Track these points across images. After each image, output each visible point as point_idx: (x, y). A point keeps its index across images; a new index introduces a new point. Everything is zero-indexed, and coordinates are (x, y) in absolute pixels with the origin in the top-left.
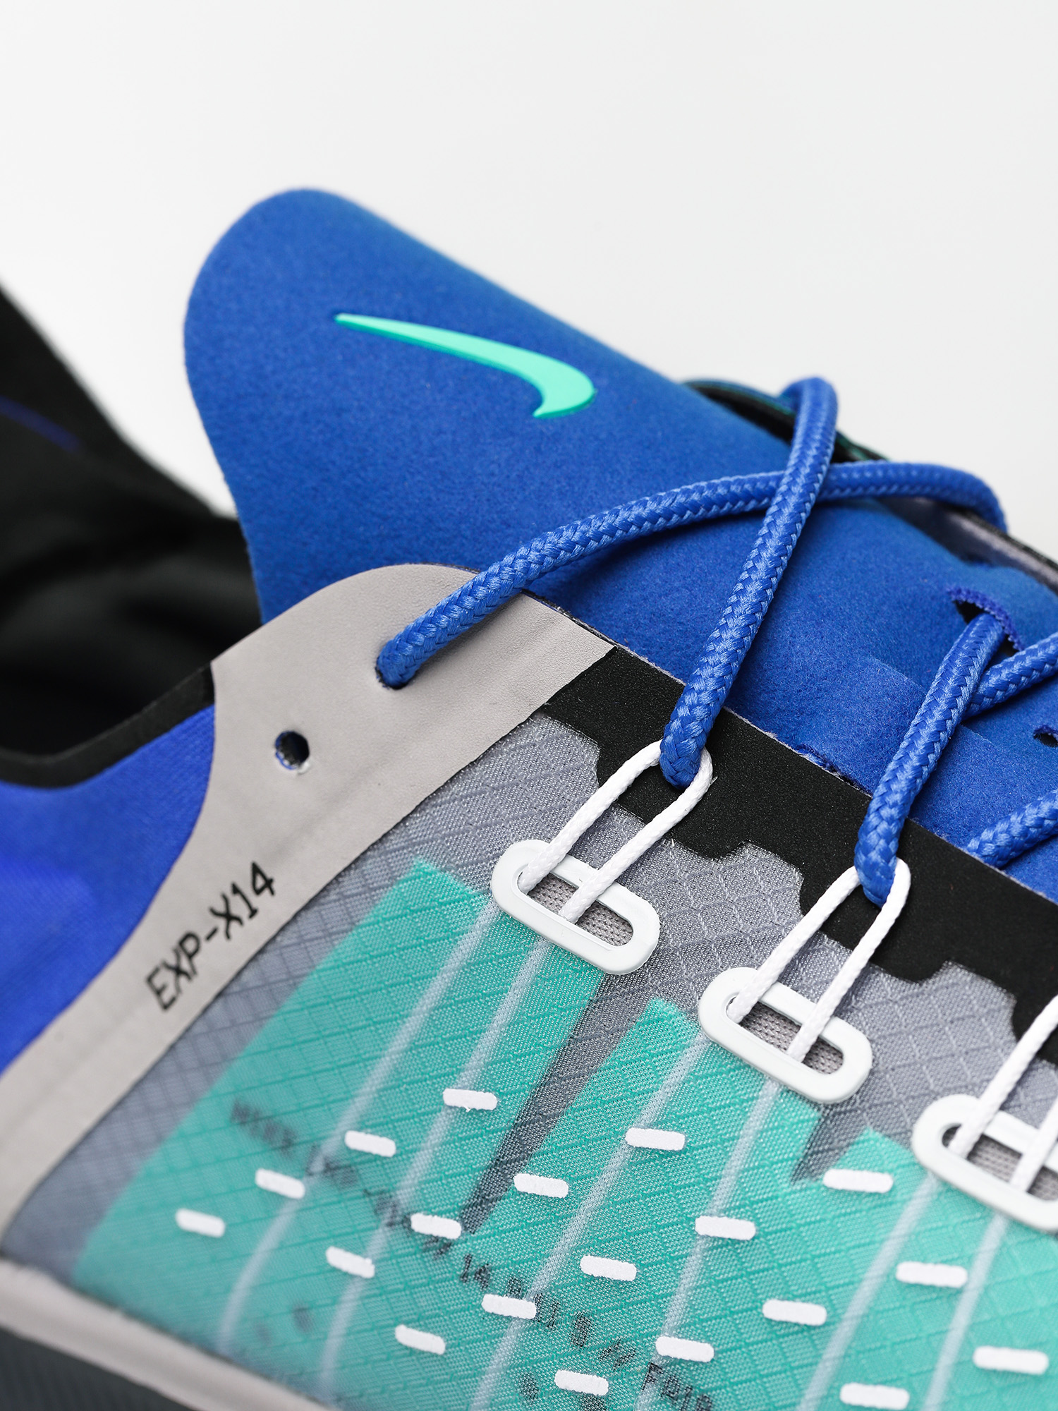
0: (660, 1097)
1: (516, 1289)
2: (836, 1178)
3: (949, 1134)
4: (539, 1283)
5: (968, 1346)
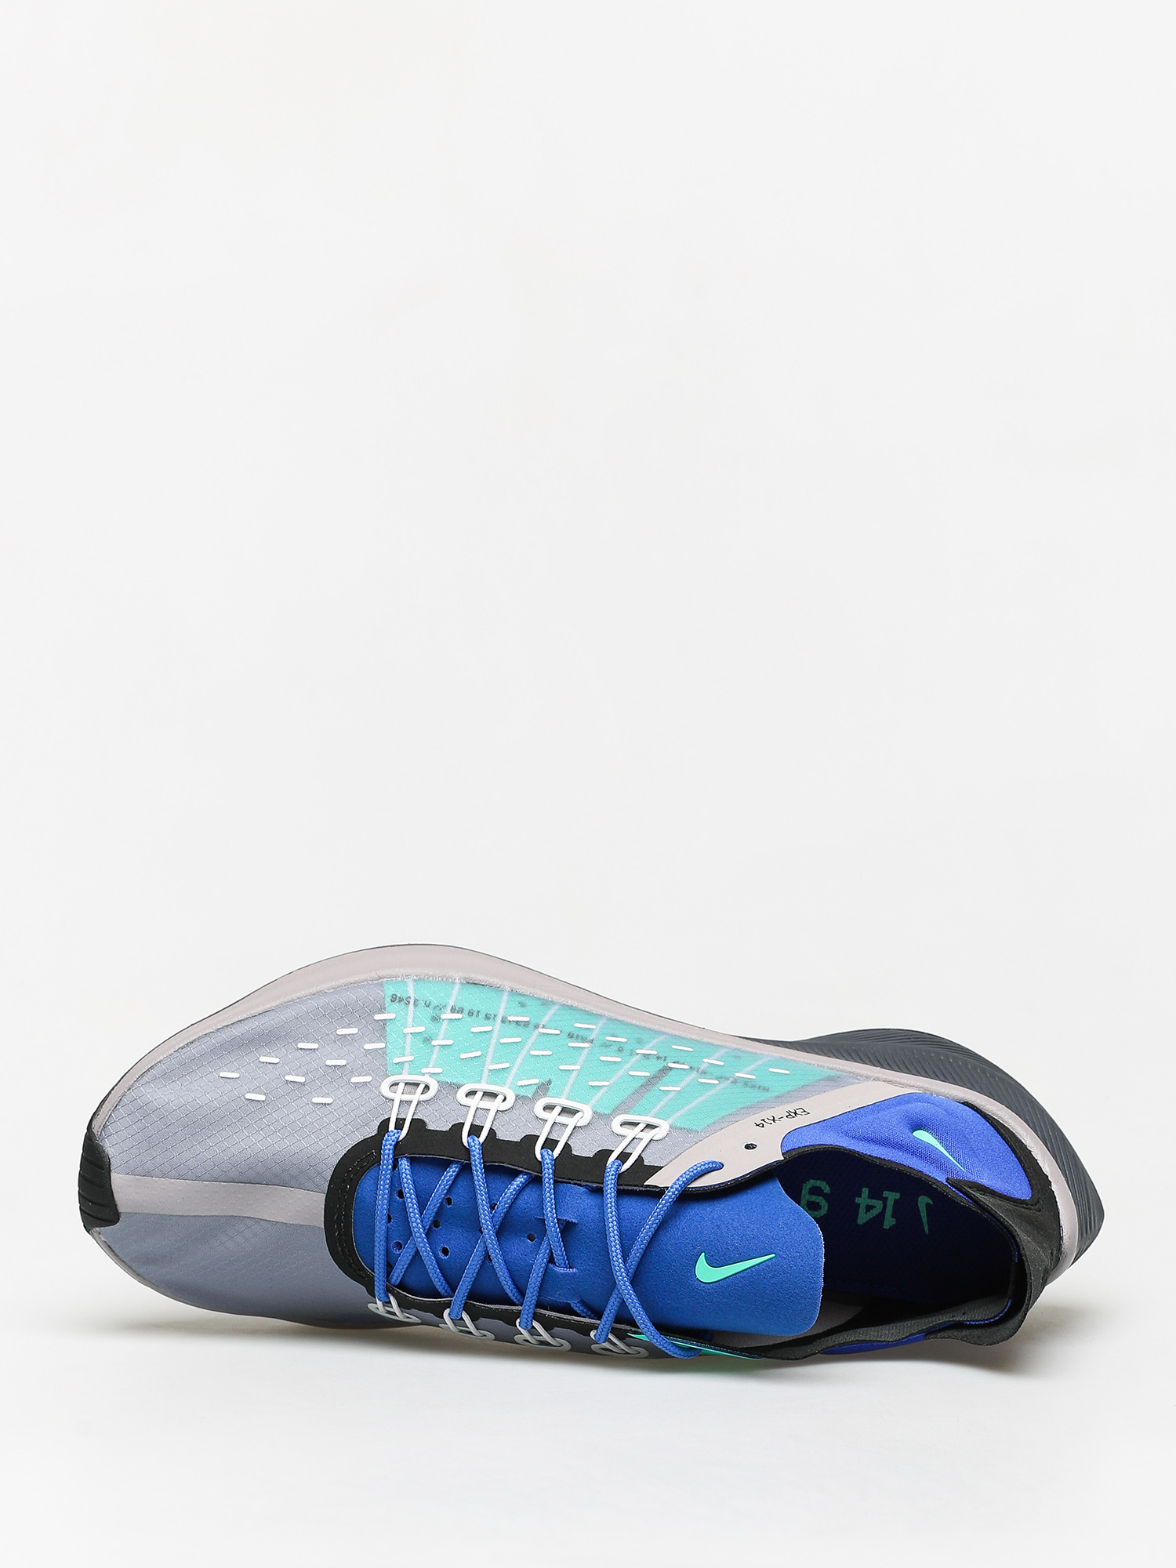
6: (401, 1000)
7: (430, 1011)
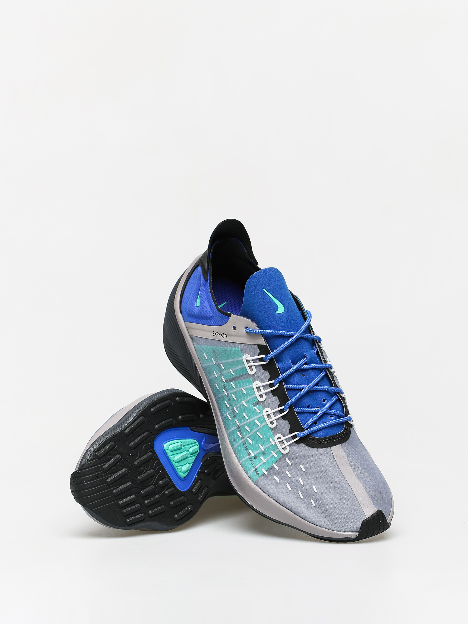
0: (247, 387)
1: (226, 391)
2: (255, 408)
3: (267, 412)
4: (229, 392)
5: (257, 431)
6: (256, 472)
7: (254, 461)
